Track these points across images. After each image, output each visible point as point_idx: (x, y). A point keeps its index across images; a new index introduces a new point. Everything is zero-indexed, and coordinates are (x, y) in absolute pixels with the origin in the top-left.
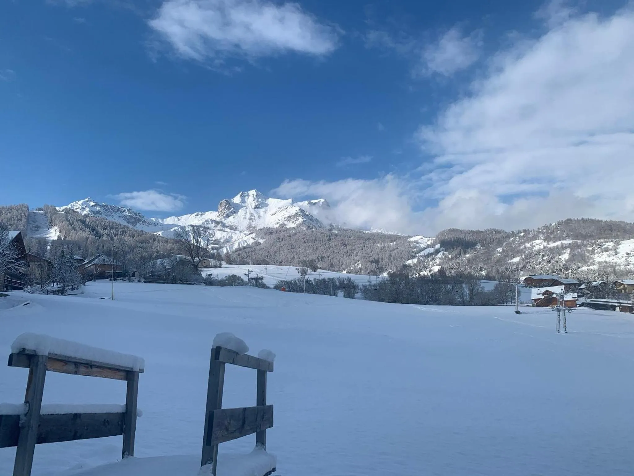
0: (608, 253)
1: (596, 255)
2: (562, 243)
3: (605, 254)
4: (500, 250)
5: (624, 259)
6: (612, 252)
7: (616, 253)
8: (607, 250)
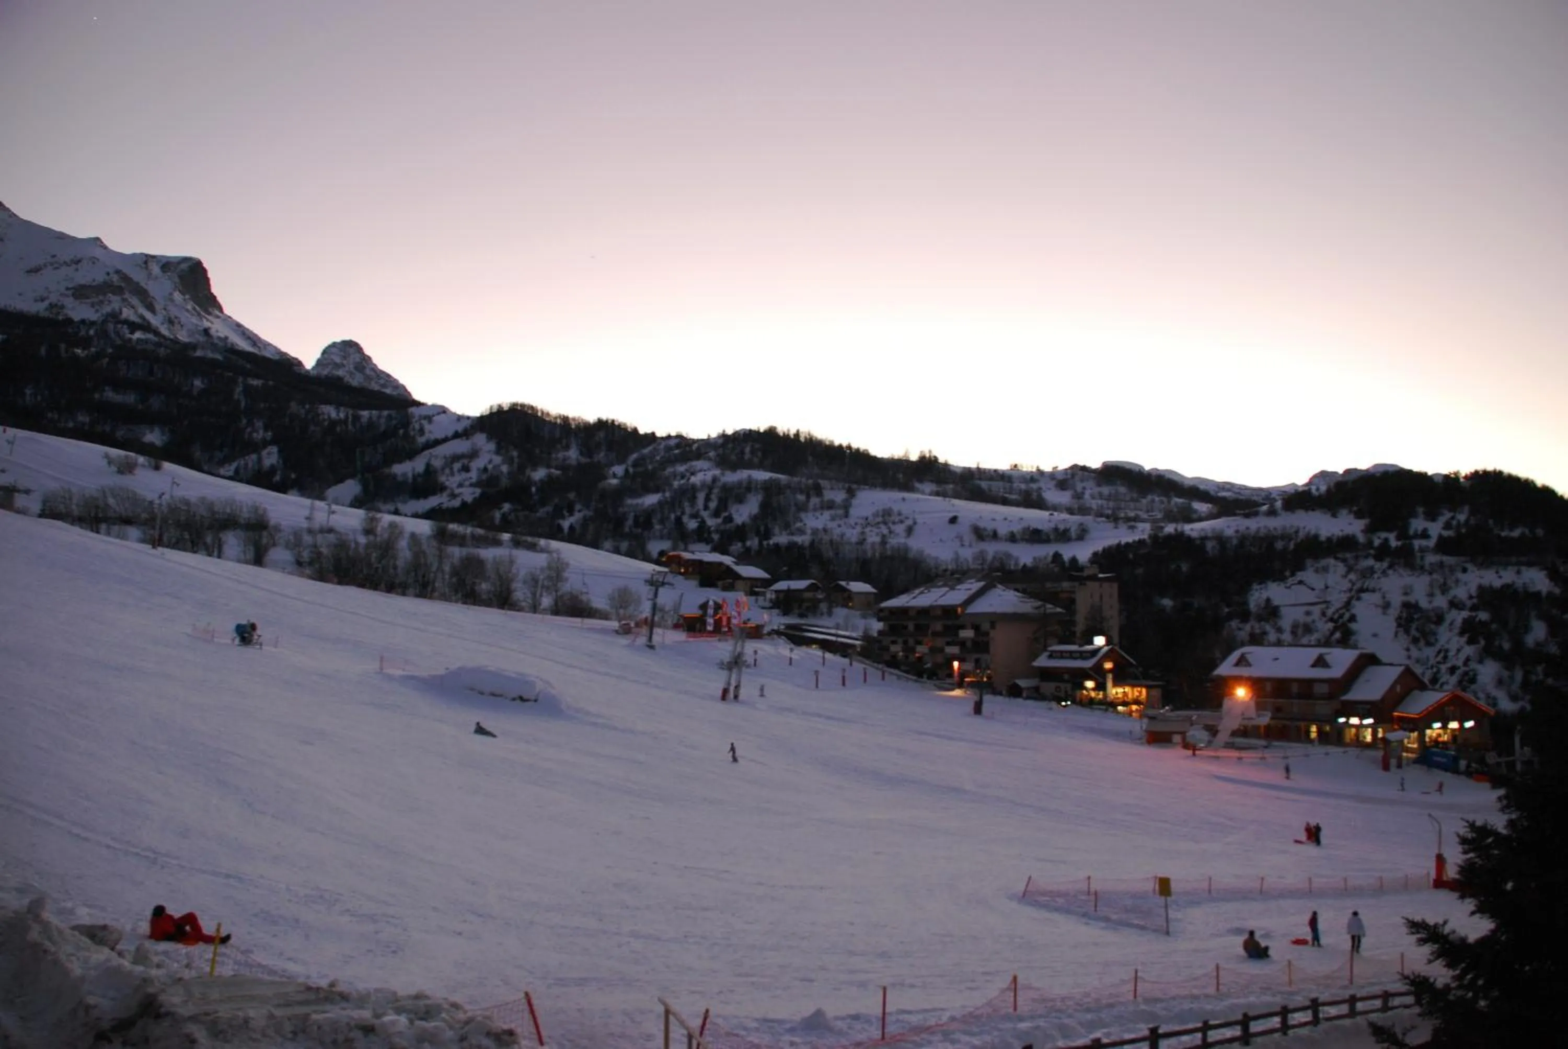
0: (832, 512)
1: (810, 514)
2: (750, 476)
3: (827, 514)
4: (619, 470)
5: (859, 529)
6: (840, 512)
7: (847, 515)
8: (830, 505)
